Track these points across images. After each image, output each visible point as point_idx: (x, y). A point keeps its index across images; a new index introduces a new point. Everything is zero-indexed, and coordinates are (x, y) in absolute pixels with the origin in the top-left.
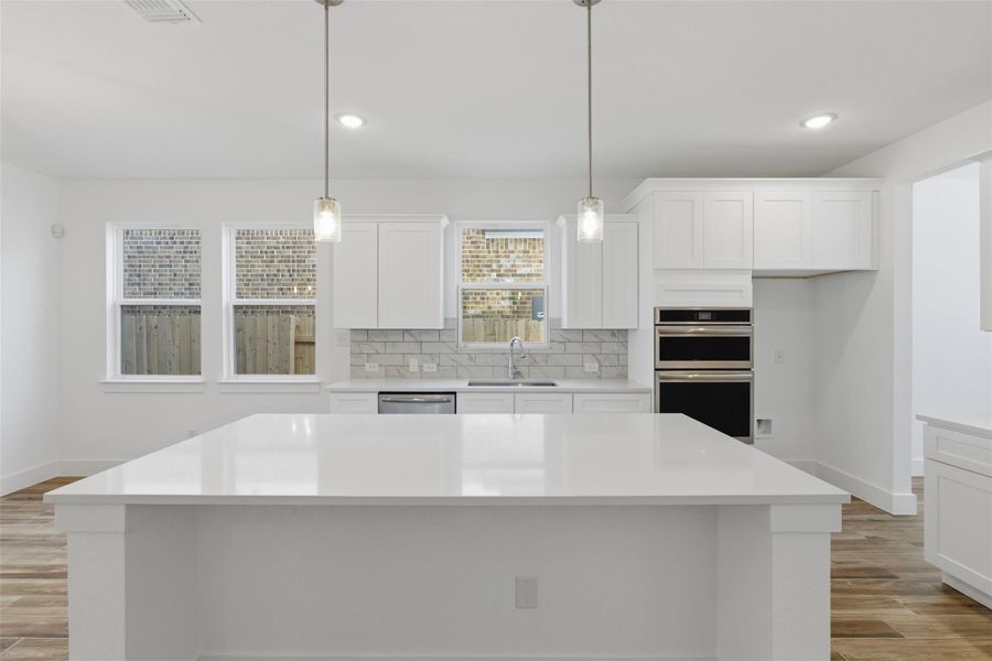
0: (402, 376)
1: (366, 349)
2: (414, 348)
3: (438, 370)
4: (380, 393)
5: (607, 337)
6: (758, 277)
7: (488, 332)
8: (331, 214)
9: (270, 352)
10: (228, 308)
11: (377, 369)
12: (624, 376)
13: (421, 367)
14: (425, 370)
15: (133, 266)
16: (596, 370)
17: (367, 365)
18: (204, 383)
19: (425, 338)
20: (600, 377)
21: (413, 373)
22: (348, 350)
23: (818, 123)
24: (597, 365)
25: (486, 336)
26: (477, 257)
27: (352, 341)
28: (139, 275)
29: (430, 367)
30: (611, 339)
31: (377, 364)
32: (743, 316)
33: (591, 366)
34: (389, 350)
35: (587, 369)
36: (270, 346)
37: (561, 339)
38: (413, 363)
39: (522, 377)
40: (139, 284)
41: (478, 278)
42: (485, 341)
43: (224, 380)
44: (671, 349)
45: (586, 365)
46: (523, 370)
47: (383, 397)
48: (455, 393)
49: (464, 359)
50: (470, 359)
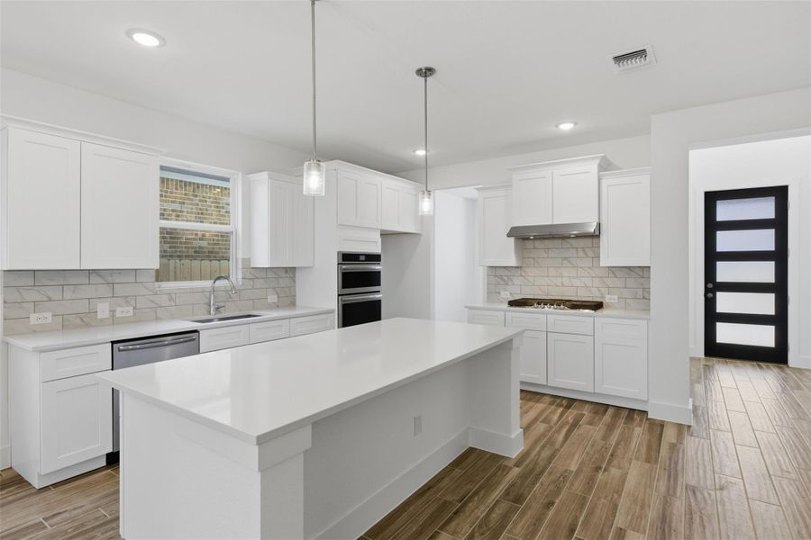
2: (104, 290)
3: (134, 314)
4: (113, 343)
5: (282, 274)
12: (293, 304)
13: (113, 312)
14: (118, 314)
16: (276, 301)
20: (278, 306)
21: (101, 320)
24: (276, 296)
27: (7, 287)
29: (124, 311)
30: (285, 275)
33: (272, 298)
35: (269, 301)
37: (250, 276)
38: (103, 310)
45: (269, 297)
48: (196, 331)
49: (164, 300)
50: (171, 299)
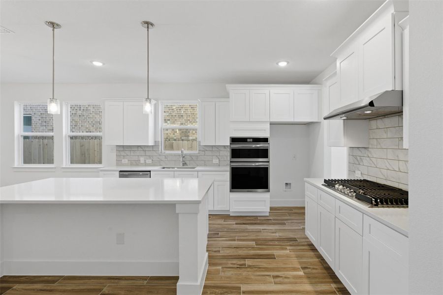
0: (137, 165)
1: (123, 153)
2: (142, 153)
4: (121, 171)
5: (222, 149)
6: (272, 124)
7: (189, 147)
8: (55, 104)
9: (96, 155)
10: (66, 137)
11: (127, 162)
13: (145, 161)
14: (147, 162)
15: (43, 118)
16: (218, 162)
17: (123, 160)
18: (55, 168)
19: (147, 149)
20: (219, 165)
21: (142, 164)
22: (115, 153)
23: (283, 64)
24: (218, 160)
25: (188, 148)
26: (194, 114)
27: (117, 150)
28: (46, 122)
29: (149, 161)
30: (224, 149)
31: (127, 160)
32: (265, 140)
33: (216, 161)
34: (132, 154)
35: (214, 162)
36: (96, 152)
37: (203, 150)
38: (142, 160)
39: (187, 165)
40: (46, 126)
41: (194, 123)
42: (188, 150)
43: (64, 166)
44: (235, 153)
45: (214, 160)
46: (188, 162)
47: (122, 173)
48: (150, 171)
49: (163, 158)
50: (166, 158)
